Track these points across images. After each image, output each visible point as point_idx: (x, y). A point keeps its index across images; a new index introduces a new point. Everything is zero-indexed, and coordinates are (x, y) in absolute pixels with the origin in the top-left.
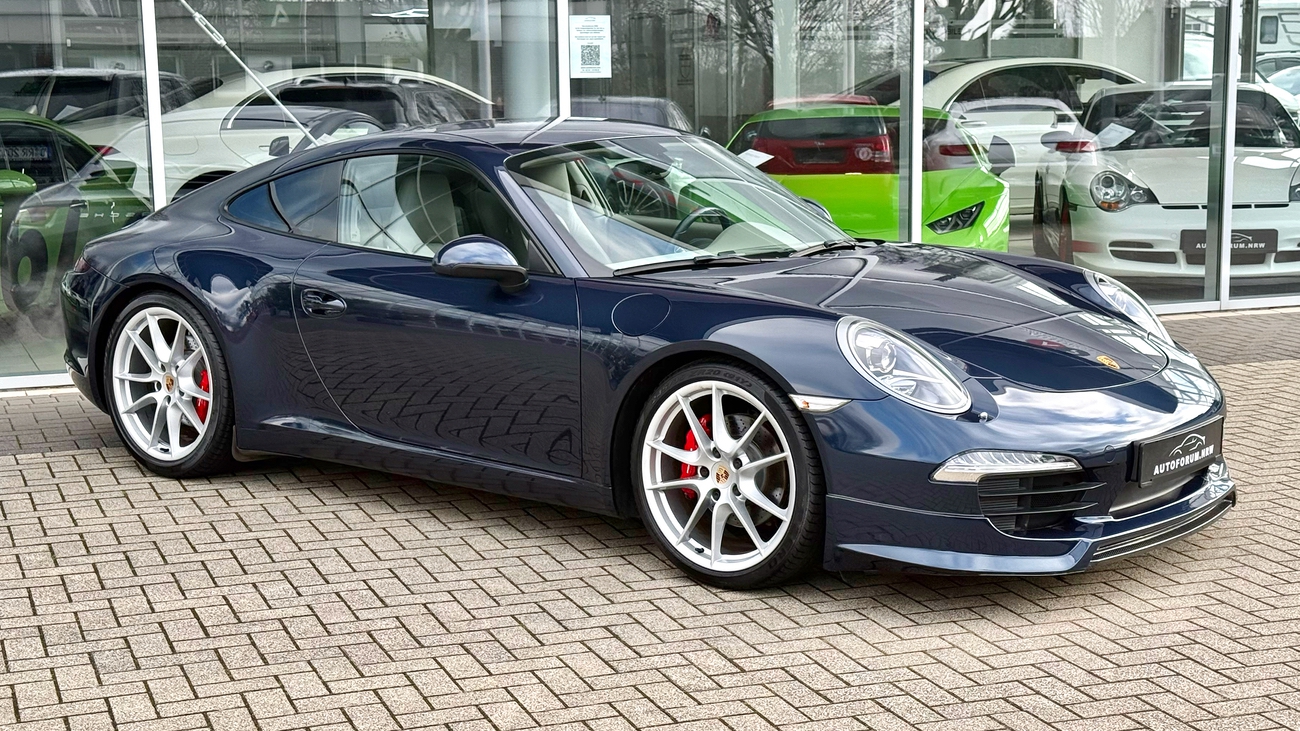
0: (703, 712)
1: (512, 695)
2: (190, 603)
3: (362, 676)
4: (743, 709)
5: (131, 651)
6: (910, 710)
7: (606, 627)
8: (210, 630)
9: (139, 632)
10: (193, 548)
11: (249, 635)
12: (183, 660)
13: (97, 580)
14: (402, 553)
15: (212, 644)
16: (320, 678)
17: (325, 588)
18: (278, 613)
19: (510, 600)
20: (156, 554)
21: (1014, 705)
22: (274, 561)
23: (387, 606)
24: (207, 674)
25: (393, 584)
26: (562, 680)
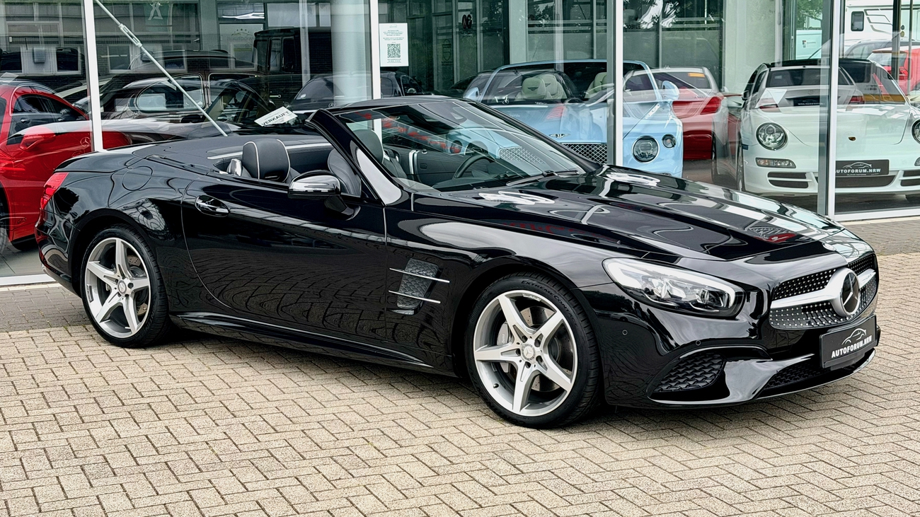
0: (498, 499)
1: (369, 490)
2: (143, 432)
3: (268, 479)
4: (525, 497)
5: (109, 464)
6: (636, 497)
7: (427, 445)
8: (160, 449)
9: (113, 451)
10: (140, 393)
12: (144, 469)
13: (78, 416)
15: (163, 459)
16: (239, 481)
22: (196, 403)
24: (162, 479)
25: (280, 417)
26: (402, 480)
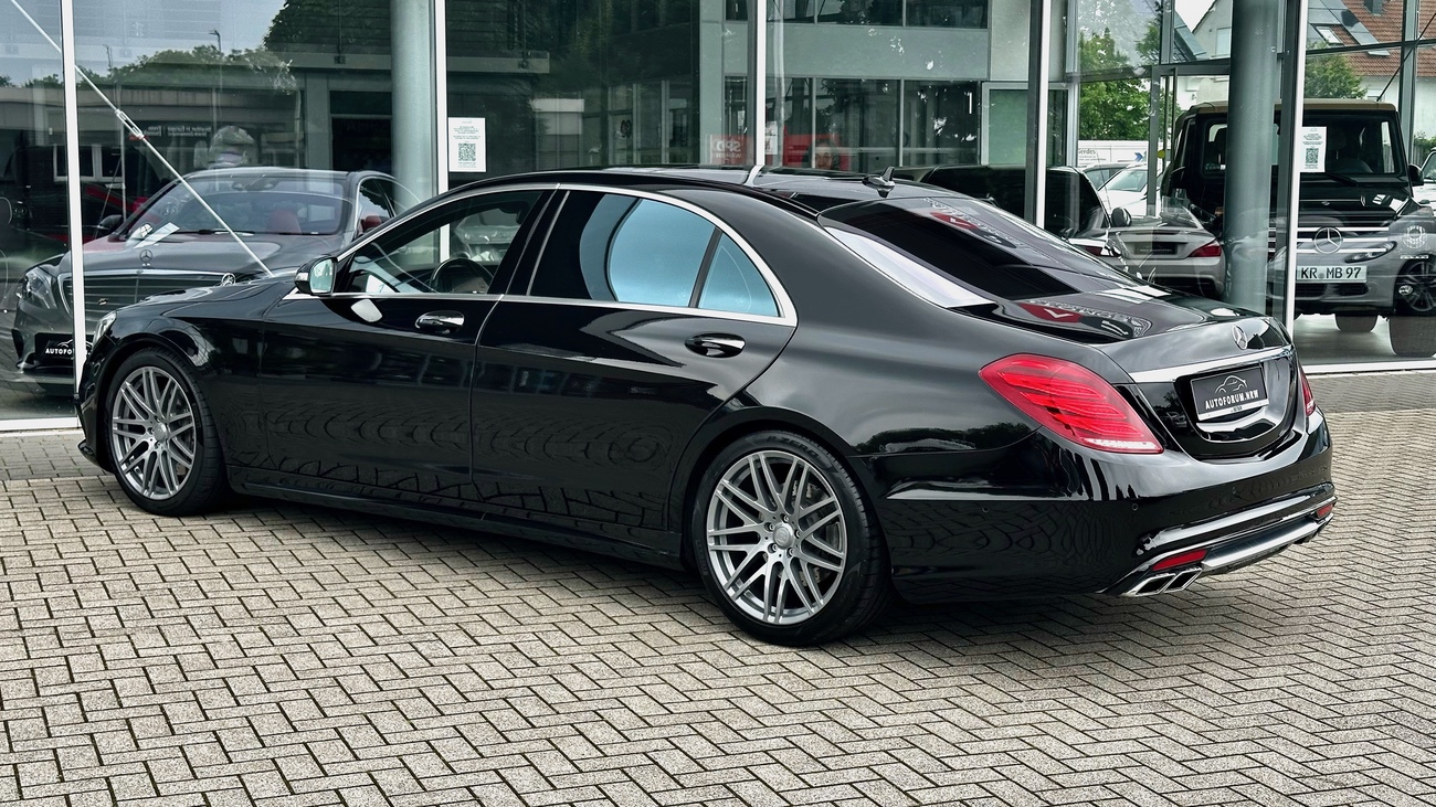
0: (431, 671)
2: (45, 595)
4: (465, 669)
7: (381, 615)
8: (55, 614)
10: (60, 555)
11: (86, 618)
12: (26, 633)
14: (236, 561)
15: (53, 623)
17: (161, 586)
18: (116, 603)
19: (311, 595)
20: (28, 559)
21: (679, 667)
23: (207, 598)
